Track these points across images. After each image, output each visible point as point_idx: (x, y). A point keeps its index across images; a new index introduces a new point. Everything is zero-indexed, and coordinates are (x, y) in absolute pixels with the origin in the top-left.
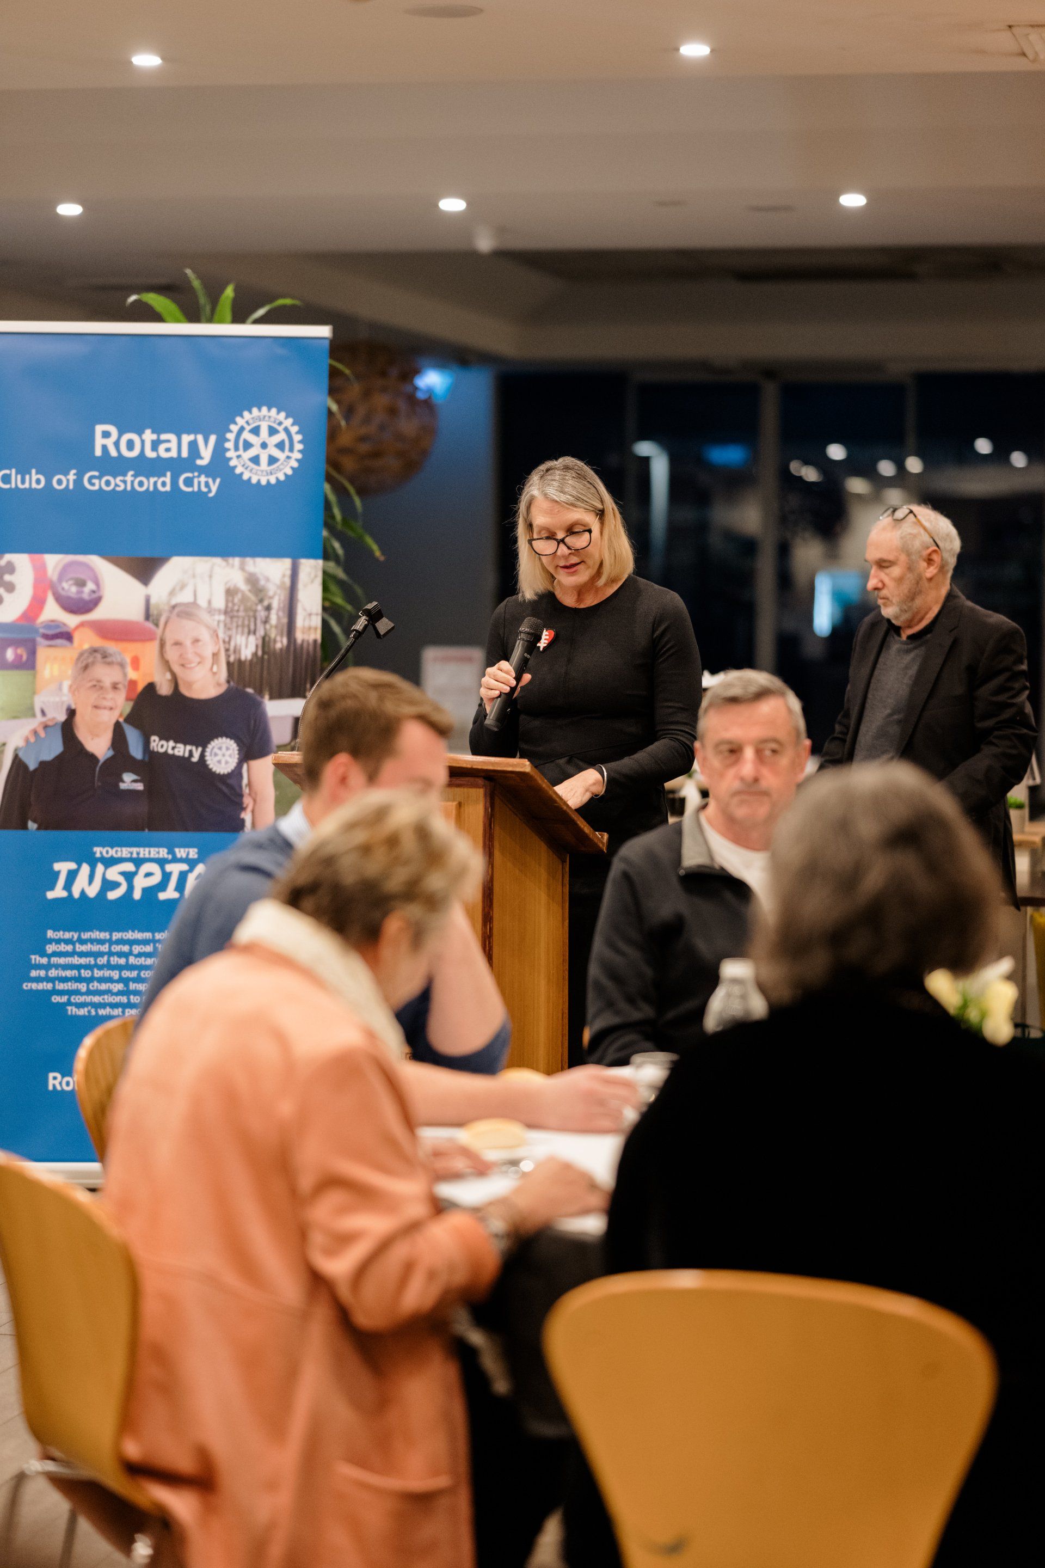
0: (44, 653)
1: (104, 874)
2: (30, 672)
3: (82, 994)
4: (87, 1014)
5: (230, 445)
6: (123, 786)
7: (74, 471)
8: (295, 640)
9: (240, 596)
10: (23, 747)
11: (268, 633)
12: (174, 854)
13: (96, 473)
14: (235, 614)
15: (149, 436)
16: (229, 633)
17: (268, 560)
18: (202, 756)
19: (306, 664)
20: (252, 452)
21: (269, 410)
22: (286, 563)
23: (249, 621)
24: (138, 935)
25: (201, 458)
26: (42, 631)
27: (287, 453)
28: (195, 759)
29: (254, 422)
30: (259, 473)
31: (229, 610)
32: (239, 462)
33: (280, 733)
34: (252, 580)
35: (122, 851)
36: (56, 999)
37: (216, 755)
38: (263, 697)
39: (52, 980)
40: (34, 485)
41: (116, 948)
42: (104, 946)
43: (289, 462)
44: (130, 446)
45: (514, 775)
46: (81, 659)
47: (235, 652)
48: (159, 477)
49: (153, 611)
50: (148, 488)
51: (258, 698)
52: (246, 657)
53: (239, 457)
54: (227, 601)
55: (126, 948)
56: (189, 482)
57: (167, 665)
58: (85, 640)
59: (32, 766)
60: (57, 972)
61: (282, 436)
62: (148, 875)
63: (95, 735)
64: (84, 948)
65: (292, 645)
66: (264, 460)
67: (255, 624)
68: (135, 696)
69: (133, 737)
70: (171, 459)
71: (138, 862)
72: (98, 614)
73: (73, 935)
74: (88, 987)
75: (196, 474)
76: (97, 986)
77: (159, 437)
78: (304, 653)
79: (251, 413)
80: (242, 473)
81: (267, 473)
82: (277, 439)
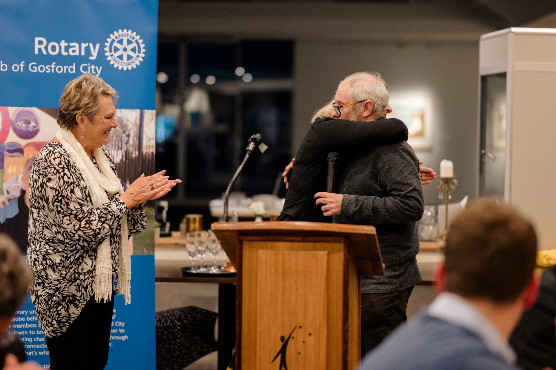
0: (8, 160)
2: (2, 170)
3: (30, 344)
4: (33, 354)
5: (107, 49)
7: (23, 62)
8: (142, 152)
11: (128, 149)
13: (36, 63)
15: (63, 44)
17: (128, 110)
19: (148, 165)
20: (119, 53)
21: (128, 31)
22: (138, 111)
23: (118, 142)
25: (92, 56)
26: (7, 148)
27: (137, 54)
29: (120, 37)
30: (123, 64)
32: (112, 58)
38: (126, 183)
40: (2, 70)
43: (138, 59)
44: (54, 49)
46: (28, 163)
48: (69, 66)
50: (63, 71)
52: (117, 162)
53: (112, 55)
56: (85, 69)
58: (30, 153)
59: (2, 221)
60: (16, 332)
61: (134, 45)
64: (31, 319)
65: (141, 156)
66: (125, 57)
67: (122, 144)
70: (76, 56)
72: (37, 139)
73: (25, 312)
74: (33, 340)
75: (89, 64)
76: (38, 339)
77: (69, 44)
78: (147, 159)
79: (118, 32)
80: (114, 64)
81: (127, 64)
82: (132, 46)
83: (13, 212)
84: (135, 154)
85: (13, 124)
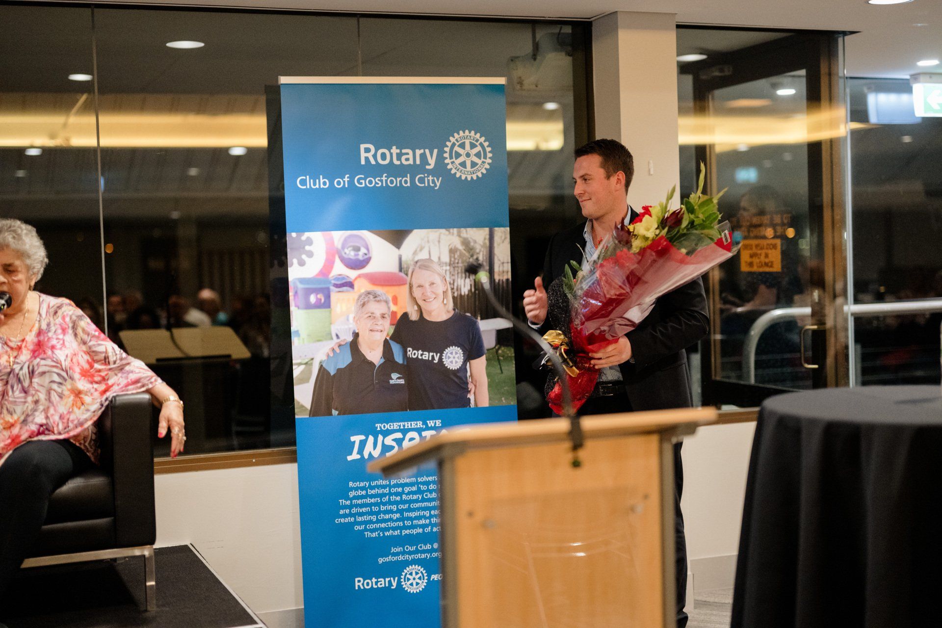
0: (336, 296)
1: (383, 441)
2: (328, 310)
3: (374, 523)
4: (377, 536)
5: (446, 155)
6: (391, 382)
7: (347, 176)
8: (494, 280)
9: (458, 253)
10: (325, 360)
12: (427, 424)
13: (363, 176)
14: (456, 265)
16: (453, 277)
17: (474, 229)
18: (441, 359)
20: (461, 160)
21: (470, 132)
22: (487, 230)
24: (407, 480)
25: (430, 165)
26: (333, 282)
27: (482, 159)
28: (436, 361)
29: (461, 140)
30: (466, 173)
32: (453, 165)
33: (489, 341)
34: (466, 243)
35: (393, 425)
36: (357, 528)
37: (449, 358)
38: (477, 318)
39: (354, 515)
40: (322, 186)
41: (394, 490)
42: (386, 490)
43: (484, 166)
44: (384, 157)
46: (361, 299)
47: (457, 290)
48: (402, 178)
49: (404, 265)
50: (396, 185)
51: (475, 319)
52: (465, 293)
53: (453, 163)
54: (450, 257)
55: (400, 490)
56: (422, 180)
57: (414, 300)
58: (363, 286)
59: (332, 373)
60: (357, 509)
61: (479, 149)
62: (411, 439)
63: (373, 349)
64: (373, 492)
65: (493, 284)
66: (468, 164)
68: (396, 322)
69: (396, 348)
70: (410, 165)
71: (405, 432)
72: (369, 269)
73: (365, 484)
74: (377, 518)
75: (426, 175)
76: (383, 517)
77: (401, 151)
78: (502, 287)
79: (459, 134)
80: (456, 173)
81: (471, 173)
82: (475, 151)
83: (346, 360)
85: (338, 252)
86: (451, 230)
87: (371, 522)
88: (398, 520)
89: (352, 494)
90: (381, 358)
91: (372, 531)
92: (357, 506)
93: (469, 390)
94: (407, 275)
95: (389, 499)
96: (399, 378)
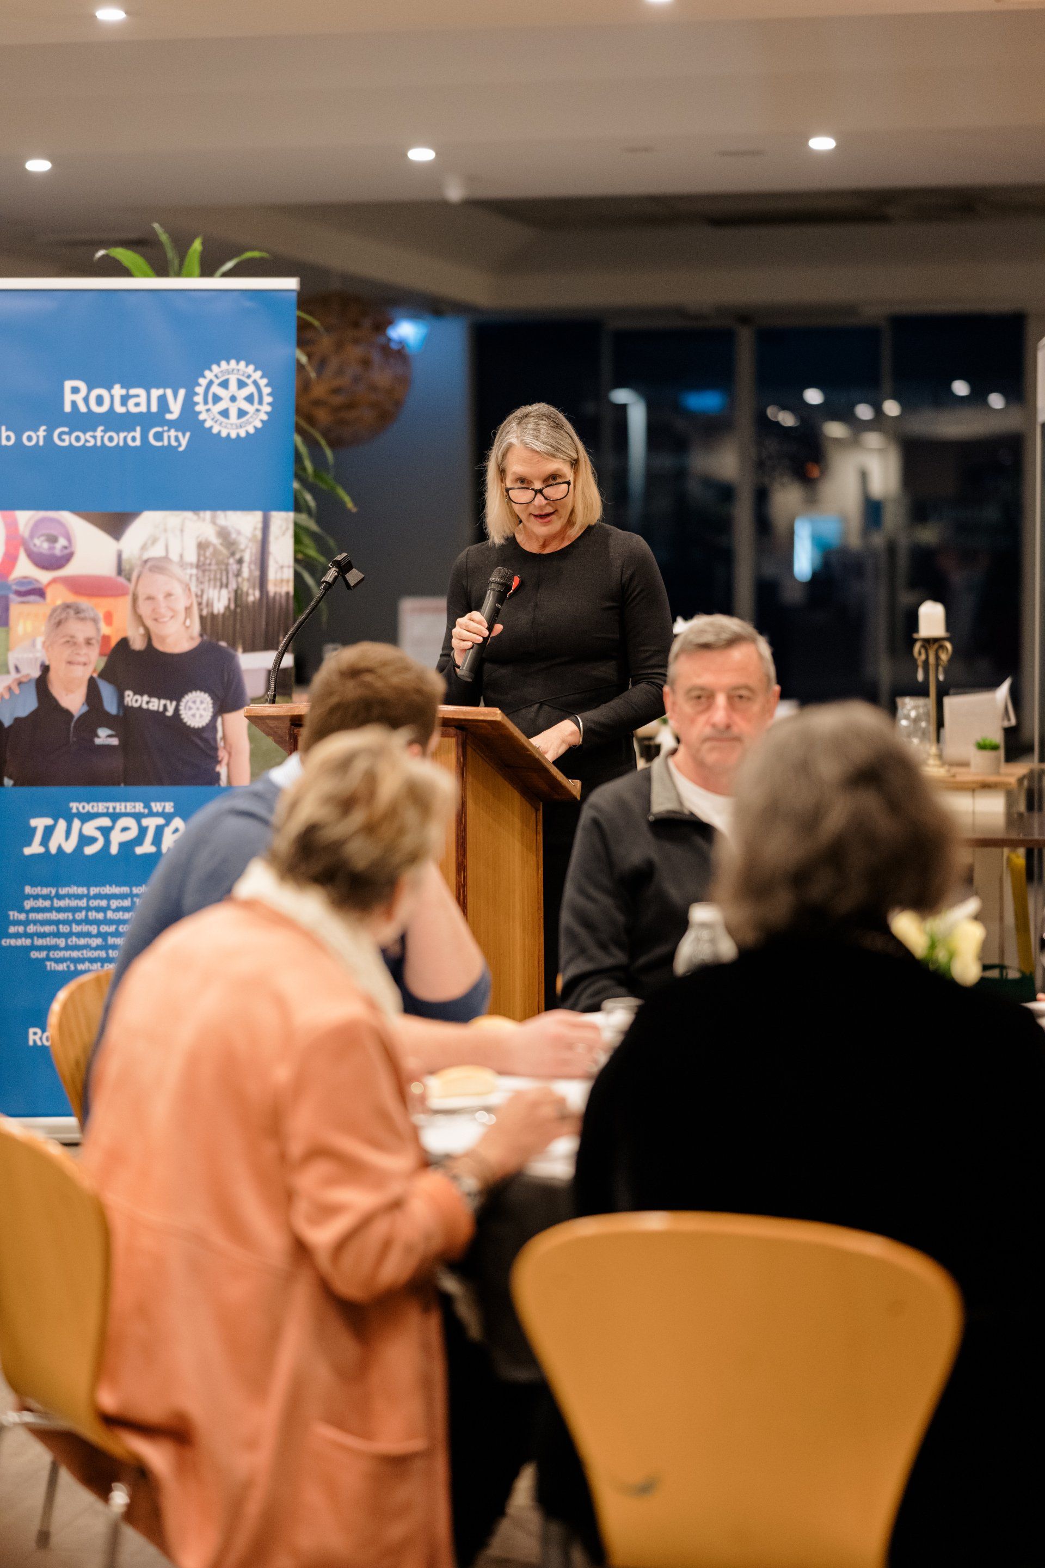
0: (17, 609)
1: (81, 830)
2: (5, 629)
3: (61, 949)
4: (66, 969)
5: (197, 399)
6: (98, 741)
7: (43, 428)
8: (267, 593)
9: (211, 550)
11: (240, 586)
12: (150, 808)
13: (66, 429)
14: (207, 567)
15: (118, 391)
17: (239, 513)
18: (177, 710)
19: (279, 618)
20: (221, 406)
21: (238, 363)
22: (257, 516)
23: (221, 574)
24: (116, 890)
25: (171, 412)
26: (15, 587)
27: (256, 406)
28: (170, 713)
29: (222, 376)
30: (229, 426)
31: (201, 564)
32: (208, 415)
33: (254, 684)
34: (224, 534)
35: (98, 806)
36: (34, 955)
37: (190, 708)
38: (236, 650)
39: (30, 936)
40: (4, 443)
41: (94, 903)
42: (82, 901)
43: (258, 416)
44: (100, 400)
45: (484, 724)
46: (55, 615)
47: (207, 605)
48: (129, 432)
49: (126, 566)
50: (118, 443)
51: (232, 651)
52: (219, 610)
53: (208, 410)
54: (199, 555)
55: (103, 903)
56: (158, 437)
57: (139, 619)
59: (7, 723)
60: (35, 928)
61: (251, 389)
62: (125, 829)
63: (69, 690)
64: (62, 903)
65: (265, 597)
66: (233, 413)
67: (227, 578)
68: (108, 651)
69: (107, 692)
70: (141, 413)
71: (115, 817)
72: (69, 570)
73: (50, 890)
74: (66, 942)
75: (166, 428)
76: (76, 941)
77: (128, 392)
78: (277, 605)
79: (220, 366)
80: (212, 427)
81: (237, 426)
82: (246, 392)
83: (28, 705)
84: (254, 595)
85: (24, 543)
86: (202, 514)
87: (56, 948)
88: (98, 948)
89: (28, 904)
90: (84, 704)
91: (58, 961)
92: (35, 922)
93: (220, 759)
94: (129, 580)
95: (87, 916)
96: (110, 736)
